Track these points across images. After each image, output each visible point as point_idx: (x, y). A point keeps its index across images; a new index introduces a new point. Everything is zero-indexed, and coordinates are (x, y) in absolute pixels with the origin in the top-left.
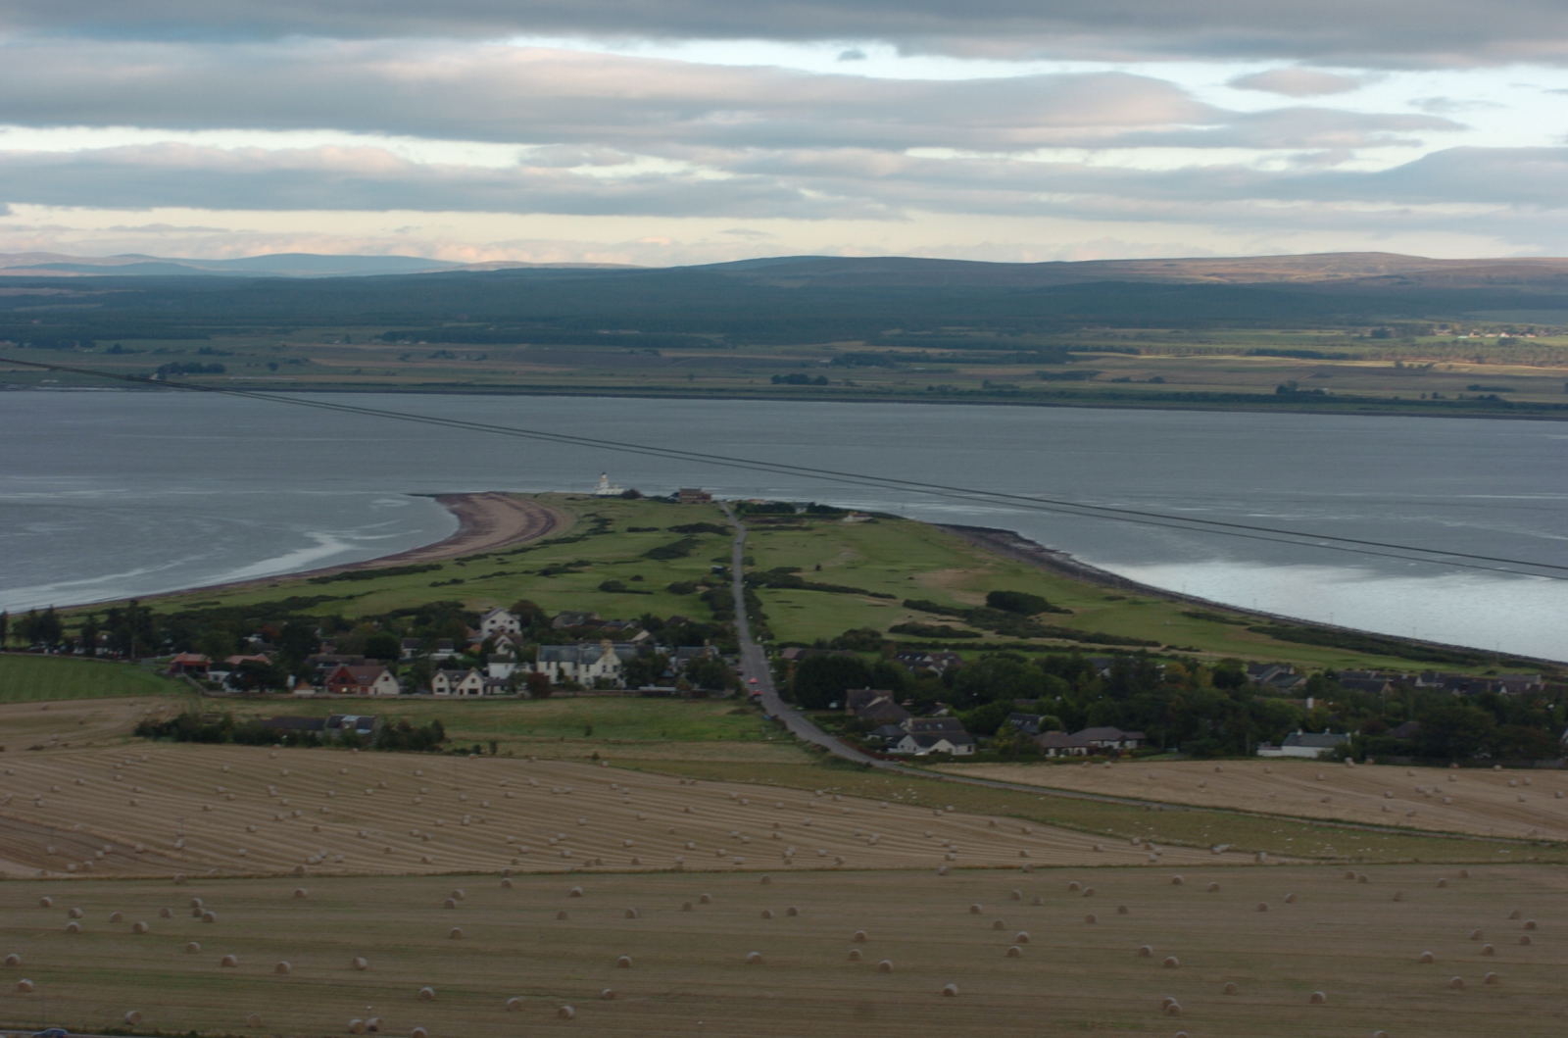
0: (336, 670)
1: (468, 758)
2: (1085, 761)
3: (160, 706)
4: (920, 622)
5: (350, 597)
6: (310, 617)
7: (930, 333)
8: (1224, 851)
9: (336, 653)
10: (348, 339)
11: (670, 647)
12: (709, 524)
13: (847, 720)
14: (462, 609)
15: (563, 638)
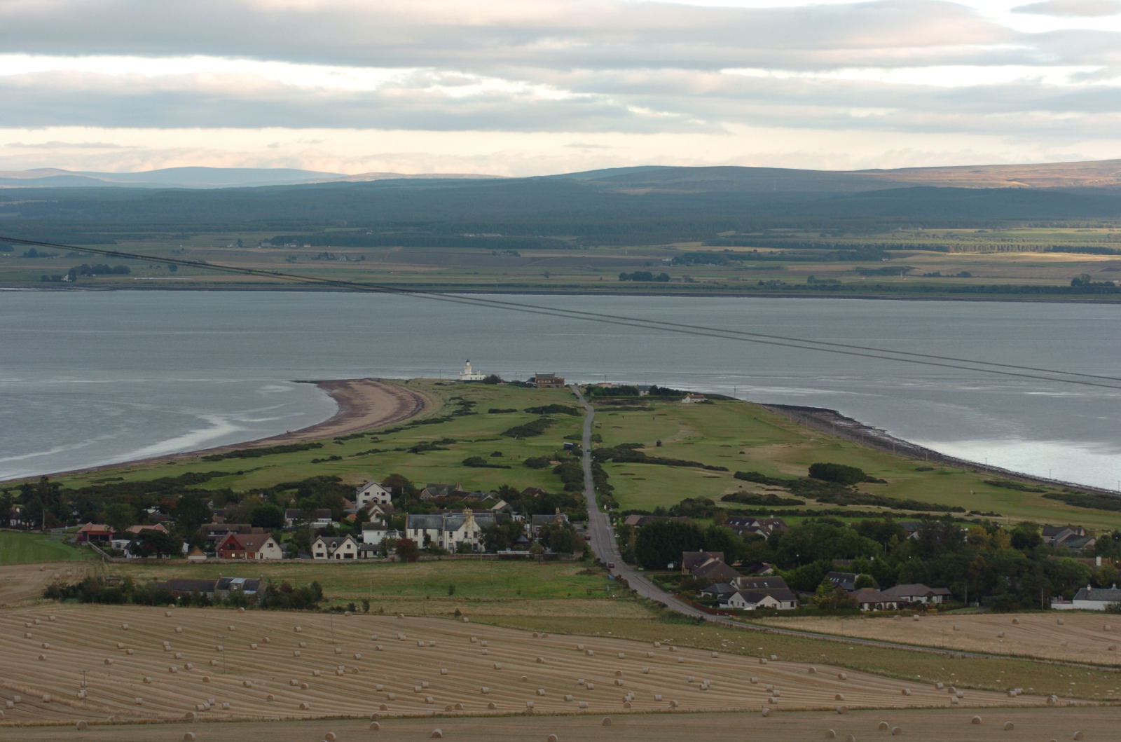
0: (226, 537)
1: (343, 616)
2: (896, 614)
3: (67, 570)
4: (748, 492)
5: (240, 473)
6: (205, 491)
7: (761, 234)
8: (1018, 694)
9: (225, 522)
10: (240, 243)
11: (525, 515)
12: (561, 406)
13: (683, 579)
14: (340, 483)
15: (430, 508)
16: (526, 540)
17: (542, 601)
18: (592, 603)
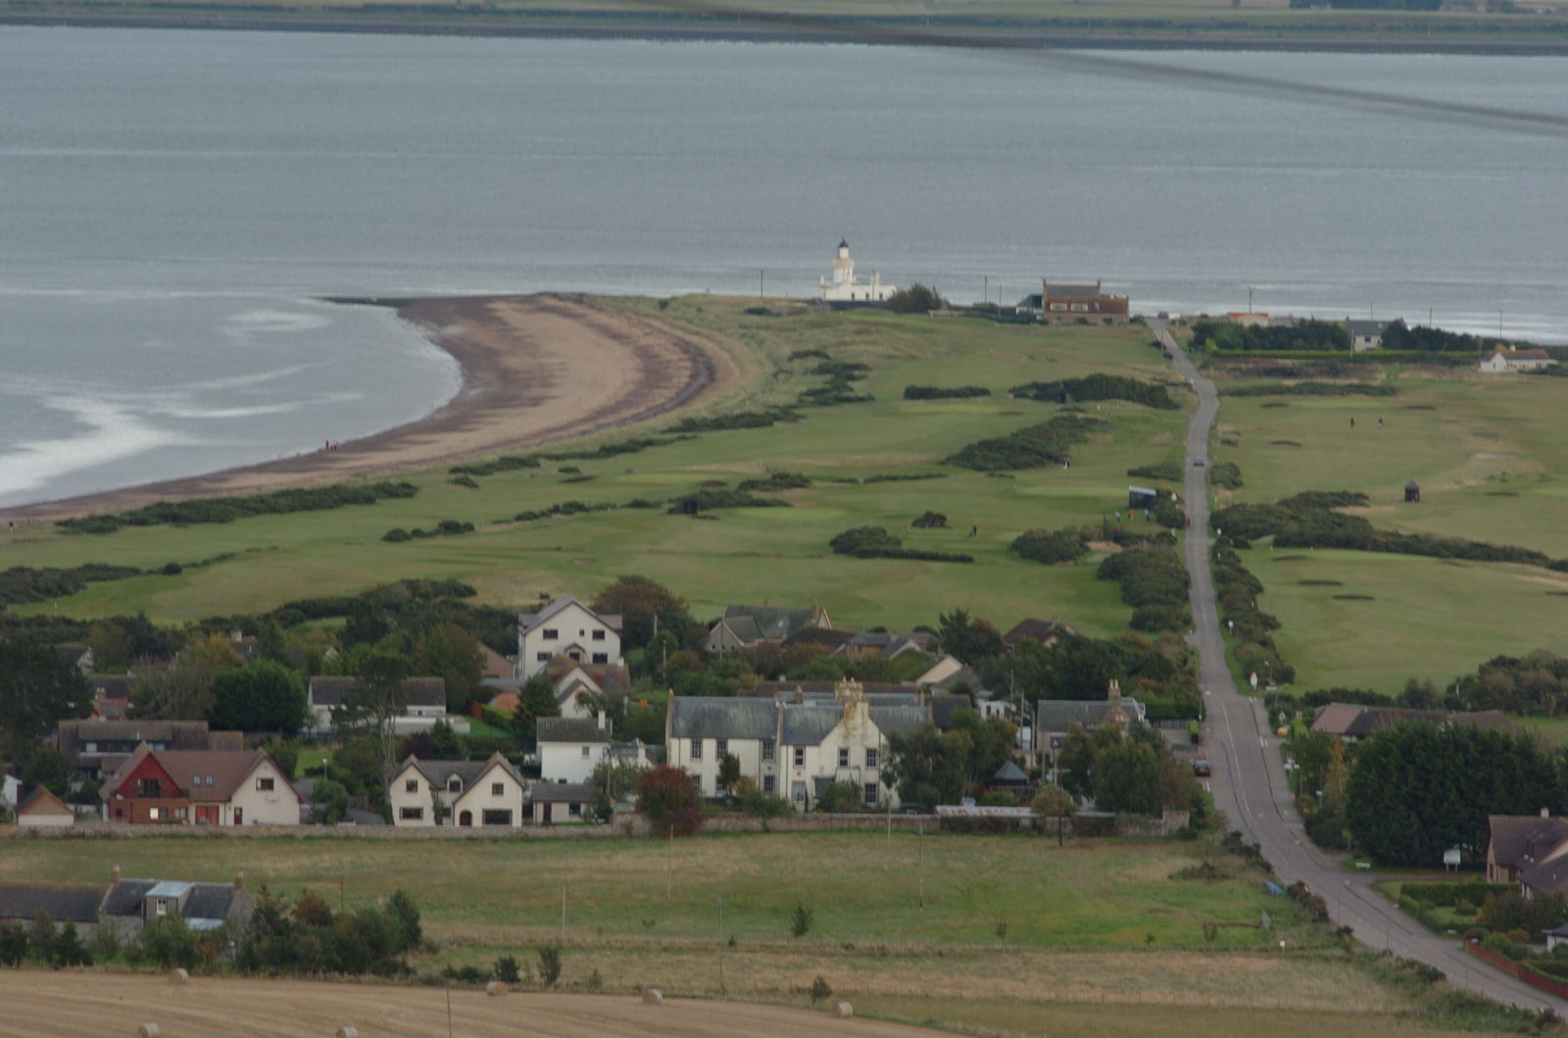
0: (132, 760)
1: (484, 995)
5: (172, 569)
6: (67, 621)
9: (131, 715)
11: (1017, 702)
12: (1120, 379)
13: (1490, 897)
14: (469, 601)
15: (735, 676)
16: (1019, 775)
17: (1070, 957)
18: (1216, 964)
